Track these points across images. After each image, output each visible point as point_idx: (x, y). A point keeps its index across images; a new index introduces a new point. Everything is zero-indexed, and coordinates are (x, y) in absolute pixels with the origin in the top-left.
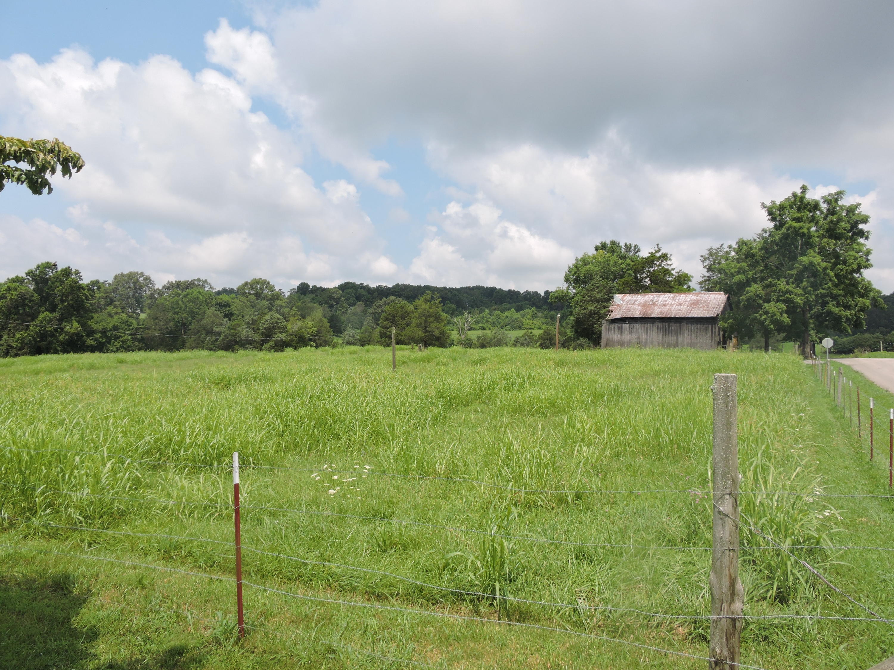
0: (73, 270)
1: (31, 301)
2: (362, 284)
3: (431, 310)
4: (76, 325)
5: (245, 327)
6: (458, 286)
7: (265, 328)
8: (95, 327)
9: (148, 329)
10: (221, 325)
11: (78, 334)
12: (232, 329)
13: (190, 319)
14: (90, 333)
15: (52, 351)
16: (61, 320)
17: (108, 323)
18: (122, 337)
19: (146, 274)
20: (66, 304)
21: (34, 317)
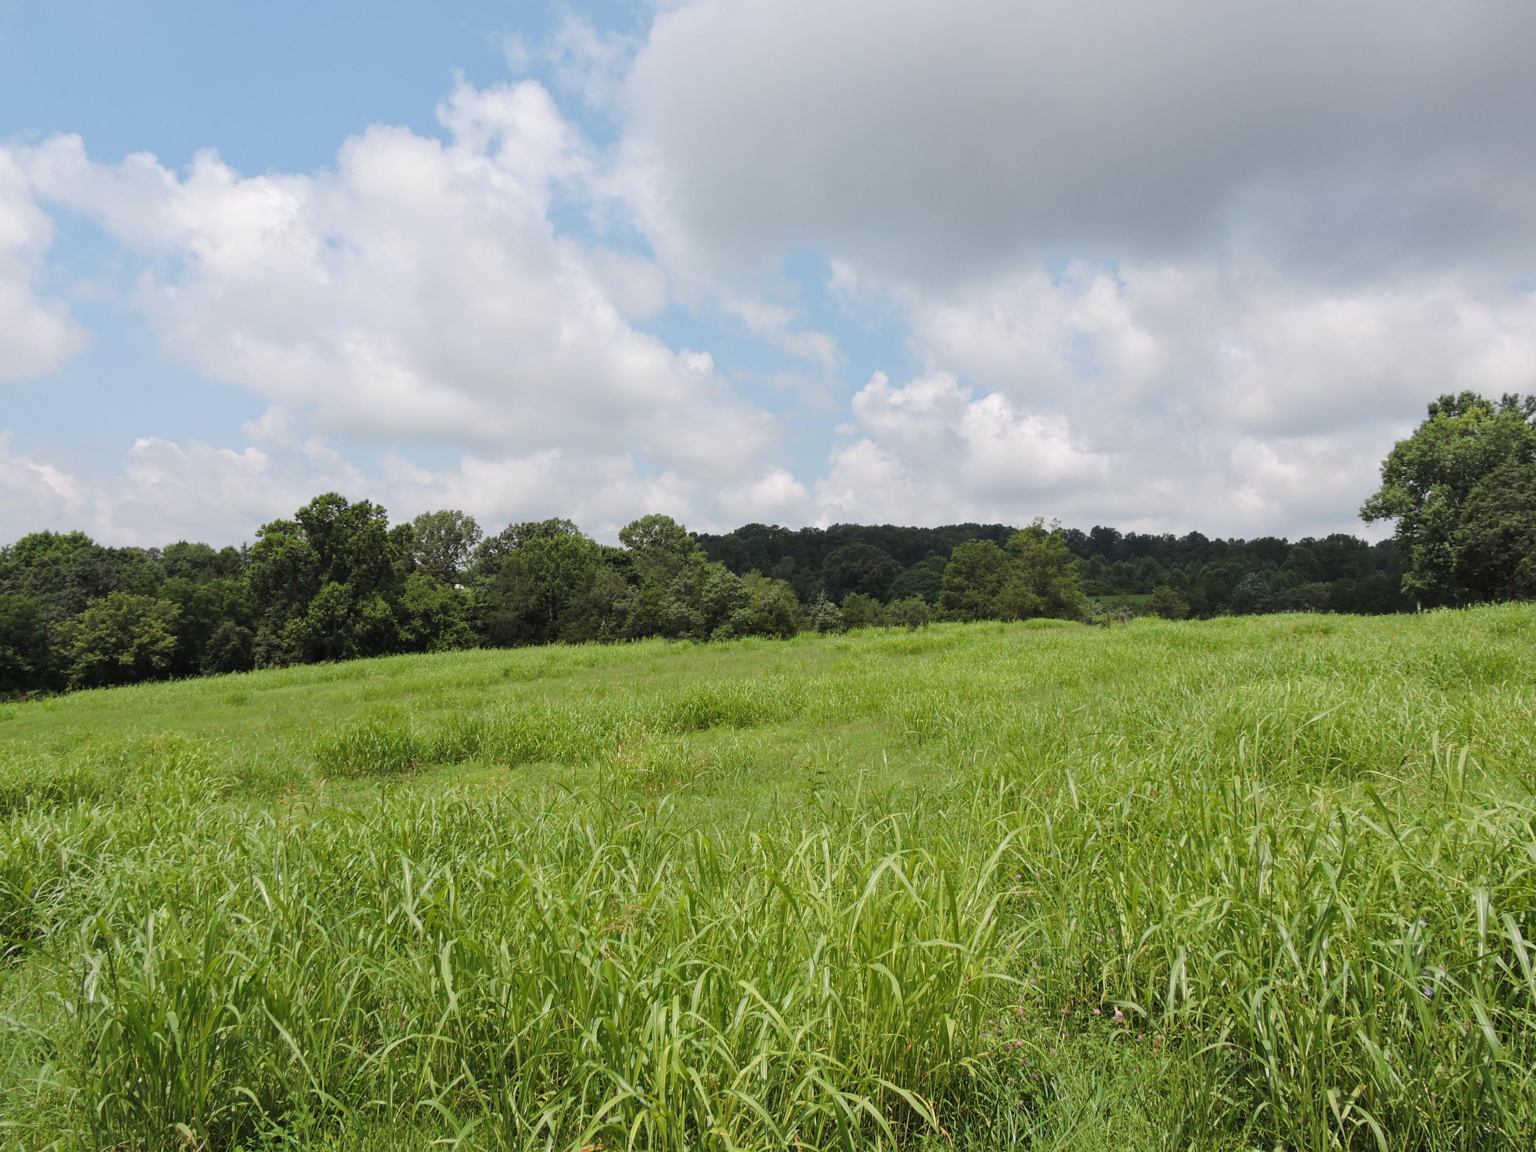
0: (374, 506)
1: (307, 563)
2: (775, 526)
3: (1051, 552)
4: (382, 604)
5: (672, 599)
6: (932, 525)
7: (712, 600)
8: (411, 607)
9: (494, 608)
10: (624, 597)
11: (384, 621)
12: (647, 604)
13: (566, 588)
14: (405, 617)
15: (344, 653)
16: (357, 593)
17: (433, 599)
18: (455, 624)
19: (466, 514)
20: (364, 567)
21: (311, 591)
